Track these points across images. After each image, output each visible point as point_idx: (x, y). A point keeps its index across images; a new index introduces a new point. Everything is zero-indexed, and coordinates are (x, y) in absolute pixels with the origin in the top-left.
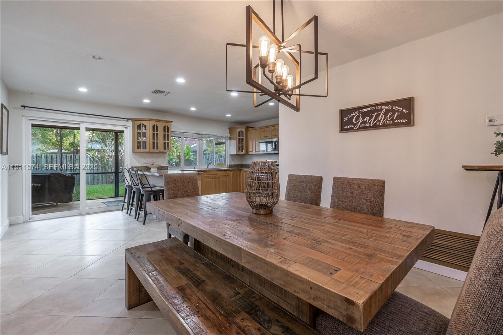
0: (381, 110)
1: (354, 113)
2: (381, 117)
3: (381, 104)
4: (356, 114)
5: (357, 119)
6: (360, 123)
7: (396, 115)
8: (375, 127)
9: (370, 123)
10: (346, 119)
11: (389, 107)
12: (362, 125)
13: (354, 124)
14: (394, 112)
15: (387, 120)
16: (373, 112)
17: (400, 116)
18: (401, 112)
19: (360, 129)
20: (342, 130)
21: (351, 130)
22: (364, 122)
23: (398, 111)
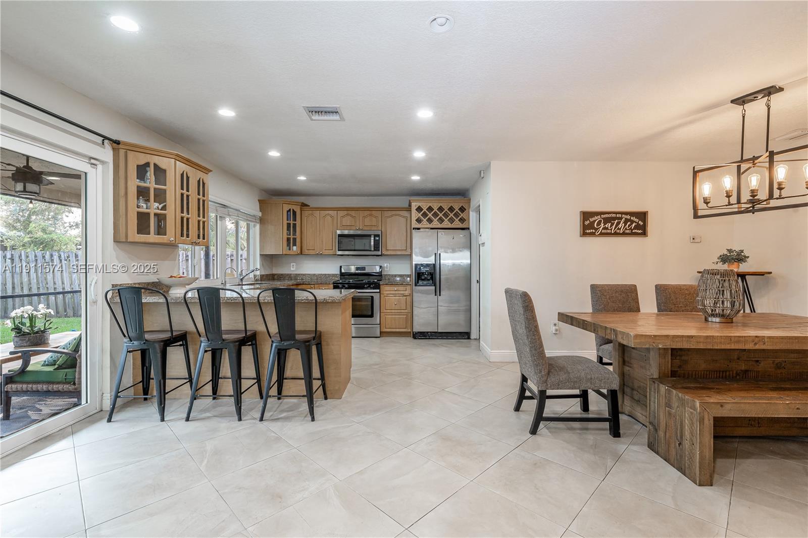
0: (621, 218)
1: (596, 218)
2: (621, 225)
3: (622, 213)
4: (598, 218)
5: (599, 223)
6: (601, 229)
7: (634, 225)
8: (616, 234)
9: (611, 230)
10: (587, 223)
11: (628, 217)
12: (603, 231)
13: (596, 229)
14: (632, 222)
15: (626, 229)
16: (614, 219)
17: (637, 227)
18: (638, 223)
19: (602, 234)
20: (584, 234)
21: (593, 234)
22: (605, 228)
23: (636, 222)
